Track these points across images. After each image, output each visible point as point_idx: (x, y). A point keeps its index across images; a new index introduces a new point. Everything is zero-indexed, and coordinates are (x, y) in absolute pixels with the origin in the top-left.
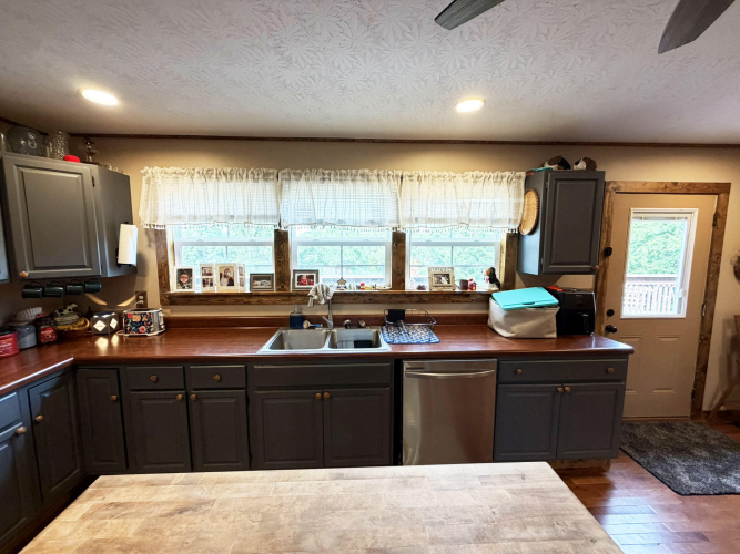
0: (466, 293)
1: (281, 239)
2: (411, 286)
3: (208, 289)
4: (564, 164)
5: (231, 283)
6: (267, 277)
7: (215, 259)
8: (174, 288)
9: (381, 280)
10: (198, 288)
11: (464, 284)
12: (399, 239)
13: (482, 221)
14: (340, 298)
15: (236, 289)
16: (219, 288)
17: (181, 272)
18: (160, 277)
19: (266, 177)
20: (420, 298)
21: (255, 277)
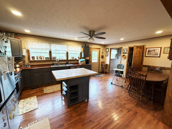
0: (76, 60)
1: (50, 52)
2: (69, 59)
3: (37, 60)
4: (86, 45)
5: (41, 59)
6: (48, 58)
7: (39, 55)
8: (31, 59)
9: (65, 58)
10: (36, 59)
11: (76, 59)
12: (67, 53)
13: (77, 51)
14: (60, 61)
15: (42, 60)
16: (39, 59)
17: (32, 57)
18: (28, 58)
19: (48, 43)
20: (70, 60)
21: (46, 58)
